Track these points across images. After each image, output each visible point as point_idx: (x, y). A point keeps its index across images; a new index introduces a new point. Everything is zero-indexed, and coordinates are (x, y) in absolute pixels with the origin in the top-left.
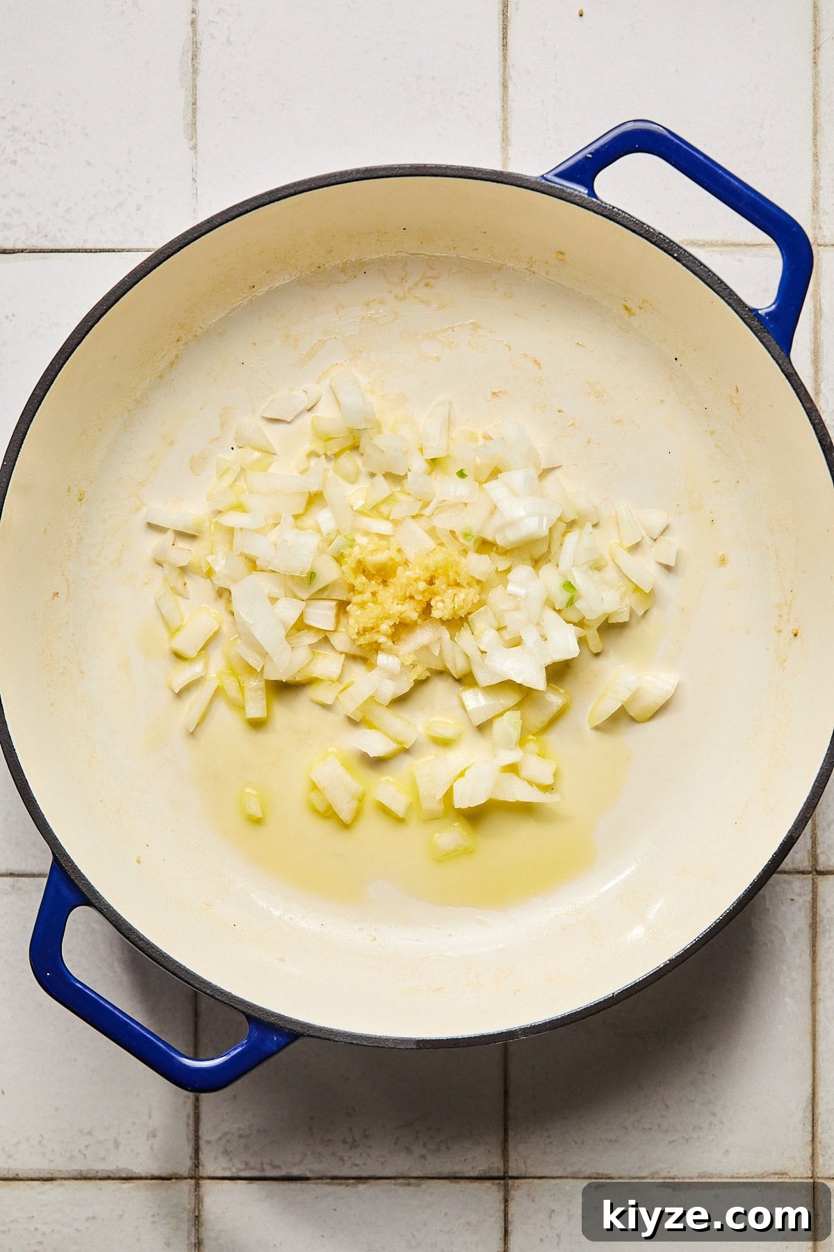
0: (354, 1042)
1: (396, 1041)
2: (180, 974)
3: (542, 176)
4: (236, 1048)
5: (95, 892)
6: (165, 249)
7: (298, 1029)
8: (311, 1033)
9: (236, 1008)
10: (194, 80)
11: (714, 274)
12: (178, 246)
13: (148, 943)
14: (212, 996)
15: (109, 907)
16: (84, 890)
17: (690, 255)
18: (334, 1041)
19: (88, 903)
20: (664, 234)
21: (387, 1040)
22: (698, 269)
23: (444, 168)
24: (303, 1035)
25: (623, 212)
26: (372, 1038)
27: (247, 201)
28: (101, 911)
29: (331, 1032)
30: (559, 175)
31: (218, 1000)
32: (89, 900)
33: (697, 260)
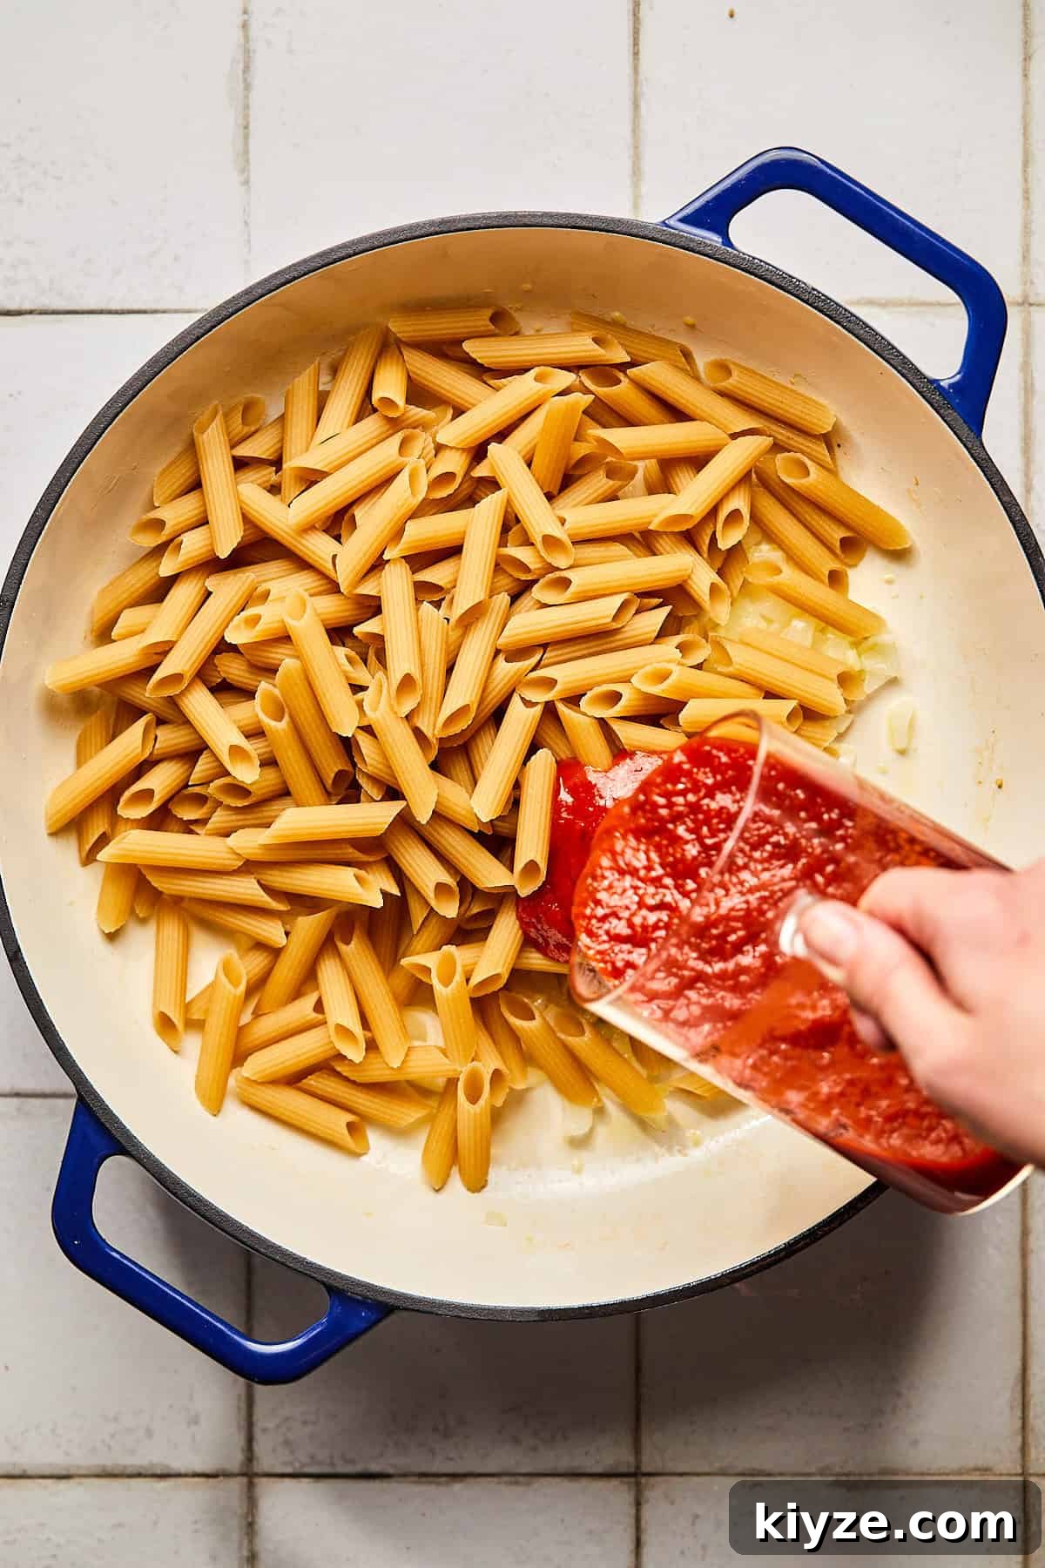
0: (463, 1315)
1: (513, 1311)
2: (241, 1237)
3: (664, 222)
4: (314, 1329)
5: (131, 1137)
6: (194, 329)
7: (392, 1301)
8: (407, 1305)
9: (313, 1277)
10: (247, 97)
11: (883, 338)
12: (208, 325)
13: (201, 1200)
14: (282, 1263)
15: (149, 1156)
16: (118, 1136)
17: (853, 315)
18: (437, 1314)
19: (124, 1152)
20: (819, 289)
21: (503, 1311)
22: (862, 332)
23: (540, 216)
24: (398, 1308)
25: (766, 263)
26: (485, 1309)
27: (294, 265)
28: (139, 1161)
29: (432, 1303)
30: (683, 220)
31: (289, 1267)
32: (123, 1147)
33: (861, 321)
